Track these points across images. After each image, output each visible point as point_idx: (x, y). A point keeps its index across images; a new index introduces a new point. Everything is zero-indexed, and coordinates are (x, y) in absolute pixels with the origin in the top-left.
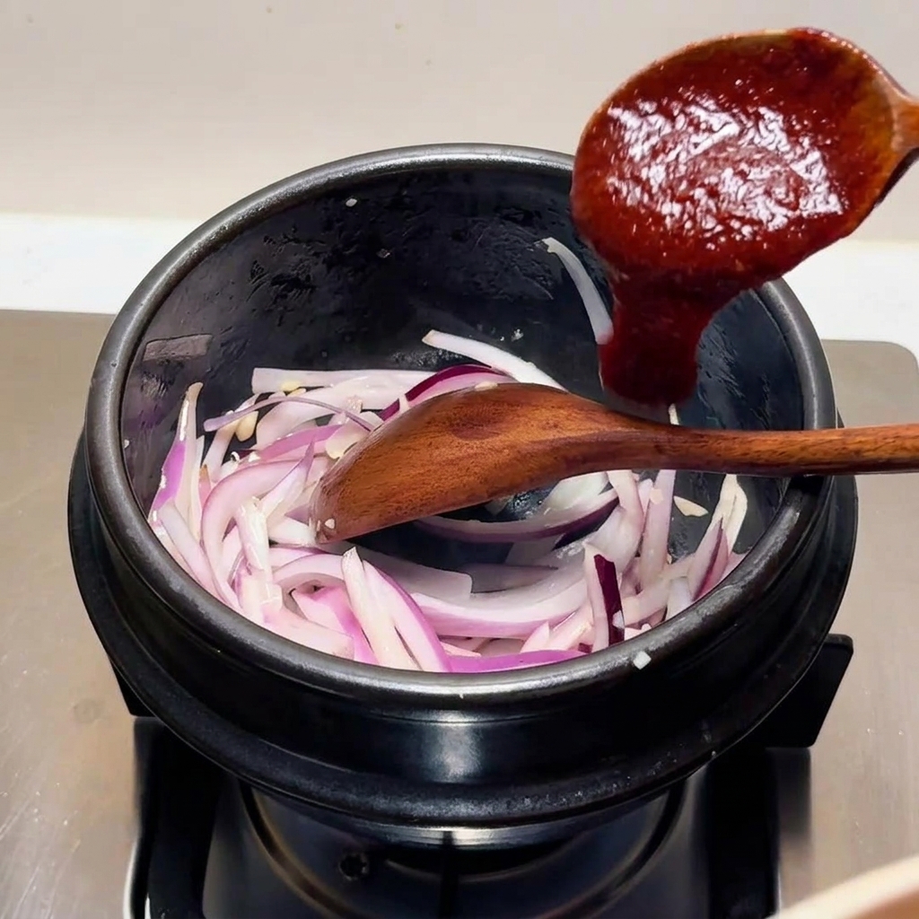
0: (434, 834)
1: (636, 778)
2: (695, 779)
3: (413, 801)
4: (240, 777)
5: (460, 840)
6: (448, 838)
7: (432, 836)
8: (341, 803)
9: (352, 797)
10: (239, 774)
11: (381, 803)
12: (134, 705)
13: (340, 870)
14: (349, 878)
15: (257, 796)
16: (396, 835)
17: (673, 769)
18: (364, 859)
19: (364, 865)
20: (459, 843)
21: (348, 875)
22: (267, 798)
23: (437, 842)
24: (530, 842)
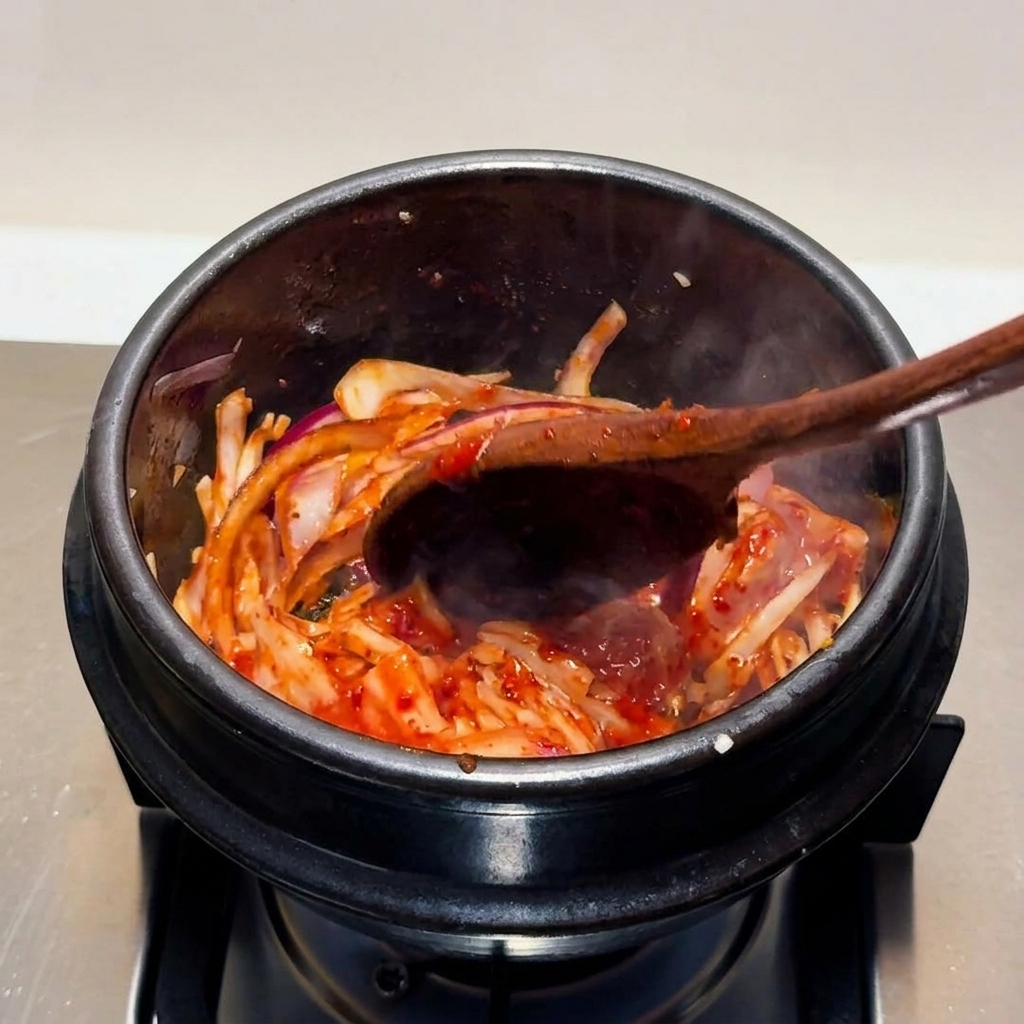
0: (482, 943)
1: (716, 880)
2: (780, 881)
3: (461, 905)
4: (261, 876)
5: (513, 950)
6: (499, 947)
7: (481, 945)
8: (377, 908)
9: (389, 901)
10: (261, 874)
11: (422, 907)
12: (139, 794)
13: (376, 985)
14: (386, 994)
15: (280, 898)
16: (439, 944)
17: (758, 868)
18: (403, 971)
19: (402, 978)
20: (511, 954)
21: (386, 989)
22: (290, 901)
23: (487, 953)
24: (592, 951)
